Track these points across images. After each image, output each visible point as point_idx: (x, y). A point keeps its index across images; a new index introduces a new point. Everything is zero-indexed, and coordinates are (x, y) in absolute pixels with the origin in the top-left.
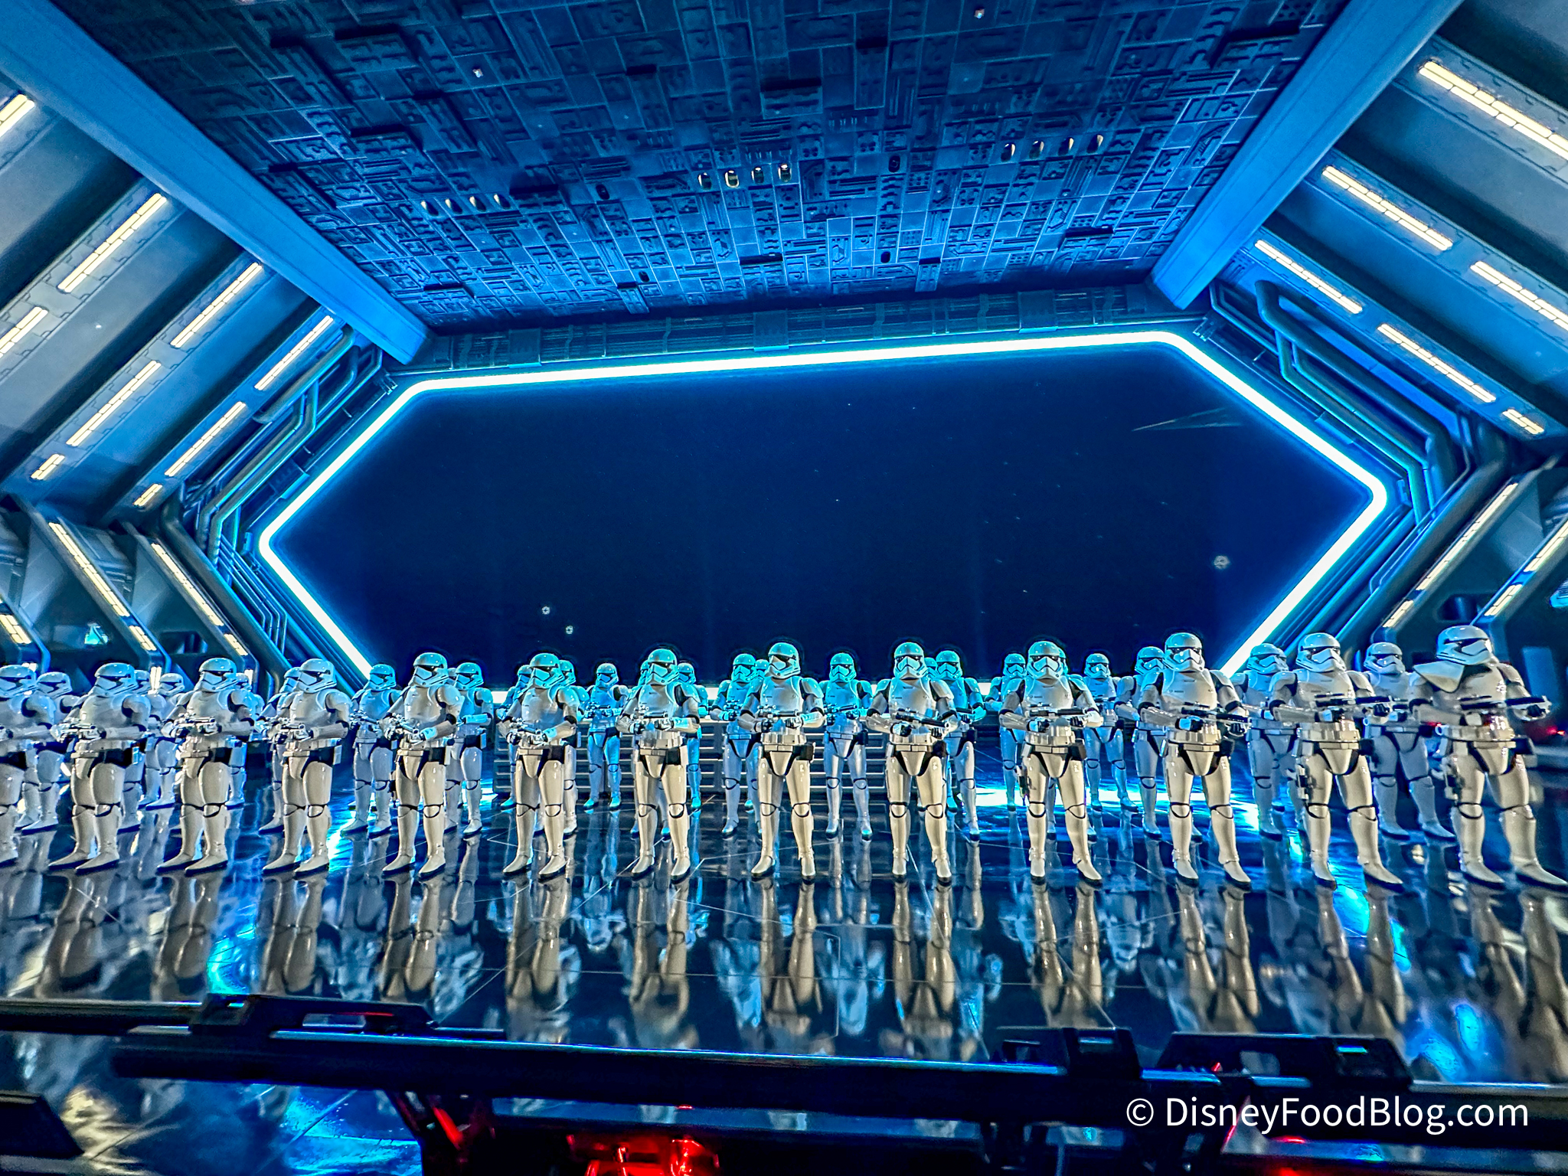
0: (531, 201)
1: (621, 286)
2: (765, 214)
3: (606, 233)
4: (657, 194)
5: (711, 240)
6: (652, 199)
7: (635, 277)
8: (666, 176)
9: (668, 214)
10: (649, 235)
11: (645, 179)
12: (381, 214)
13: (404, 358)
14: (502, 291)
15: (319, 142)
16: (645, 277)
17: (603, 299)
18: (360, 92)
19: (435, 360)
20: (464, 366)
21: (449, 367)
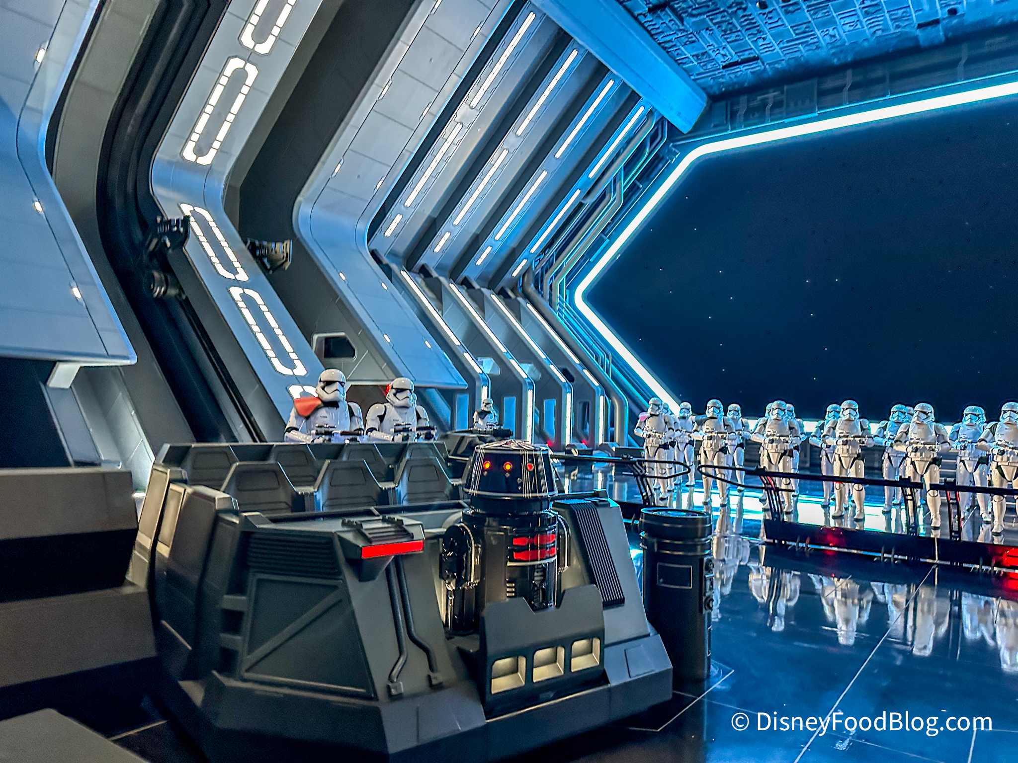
1: (922, 26)
7: (942, 13)
13: (686, 127)
14: (794, 55)
16: (953, 12)
17: (895, 41)
19: (712, 125)
20: (741, 127)
21: (727, 130)
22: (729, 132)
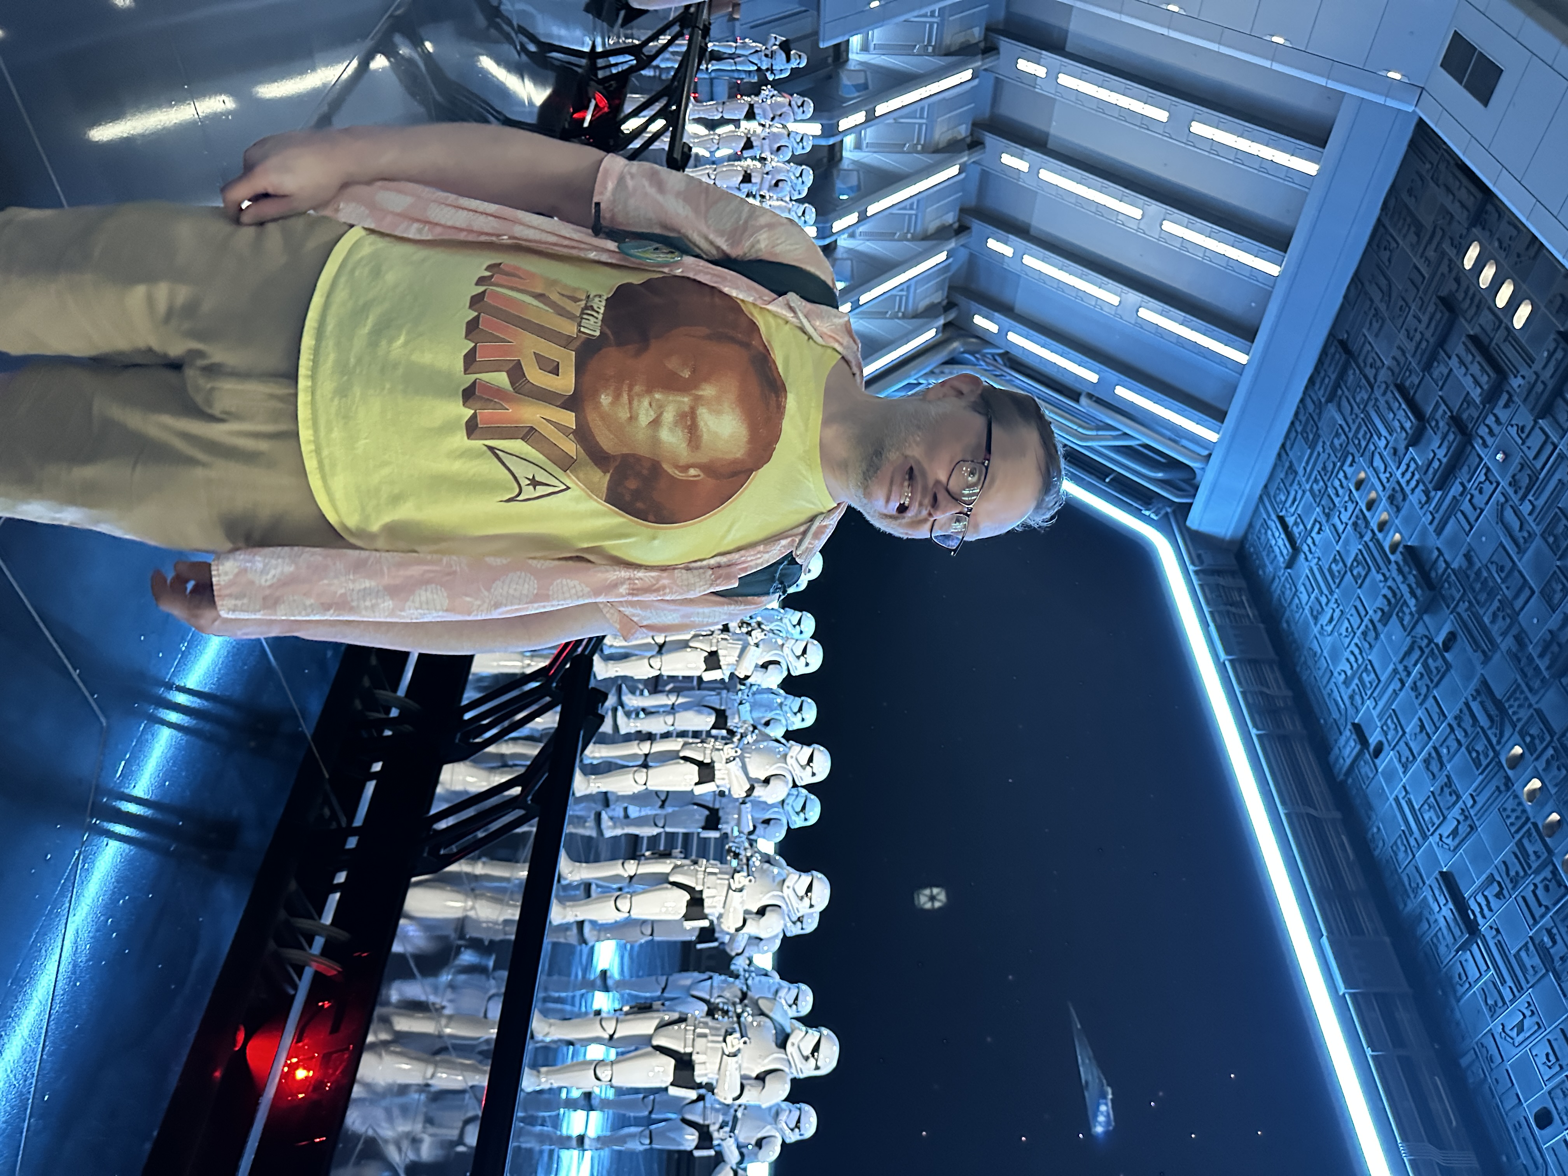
0: (1406, 569)
1: (1358, 729)
2: (1515, 868)
3: (1409, 674)
4: (1475, 706)
5: (1456, 812)
6: (1467, 704)
7: (1373, 740)
8: (1498, 704)
9: (1460, 734)
10: (1429, 728)
11: (1484, 683)
12: (1337, 442)
13: (1194, 521)
14: (1304, 597)
15: (1379, 363)
16: (1378, 751)
17: (1335, 715)
18: (1436, 374)
19: (1200, 552)
20: (1199, 580)
21: (1193, 563)
22: (1191, 568)
